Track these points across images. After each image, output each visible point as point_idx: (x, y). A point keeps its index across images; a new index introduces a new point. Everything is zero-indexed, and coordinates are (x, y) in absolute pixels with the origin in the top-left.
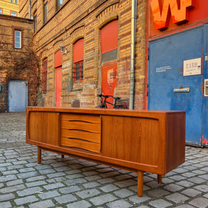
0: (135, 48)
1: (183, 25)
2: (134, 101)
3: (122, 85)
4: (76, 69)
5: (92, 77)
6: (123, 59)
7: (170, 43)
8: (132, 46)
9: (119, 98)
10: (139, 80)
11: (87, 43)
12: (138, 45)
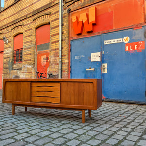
0: (62, 43)
1: (91, 33)
2: (61, 76)
3: (53, 66)
4: (16, 54)
5: (30, 60)
6: (53, 50)
7: (83, 42)
8: (60, 42)
9: (51, 74)
10: (65, 63)
11: (25, 37)
12: (64, 42)
